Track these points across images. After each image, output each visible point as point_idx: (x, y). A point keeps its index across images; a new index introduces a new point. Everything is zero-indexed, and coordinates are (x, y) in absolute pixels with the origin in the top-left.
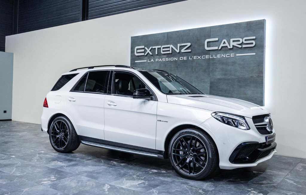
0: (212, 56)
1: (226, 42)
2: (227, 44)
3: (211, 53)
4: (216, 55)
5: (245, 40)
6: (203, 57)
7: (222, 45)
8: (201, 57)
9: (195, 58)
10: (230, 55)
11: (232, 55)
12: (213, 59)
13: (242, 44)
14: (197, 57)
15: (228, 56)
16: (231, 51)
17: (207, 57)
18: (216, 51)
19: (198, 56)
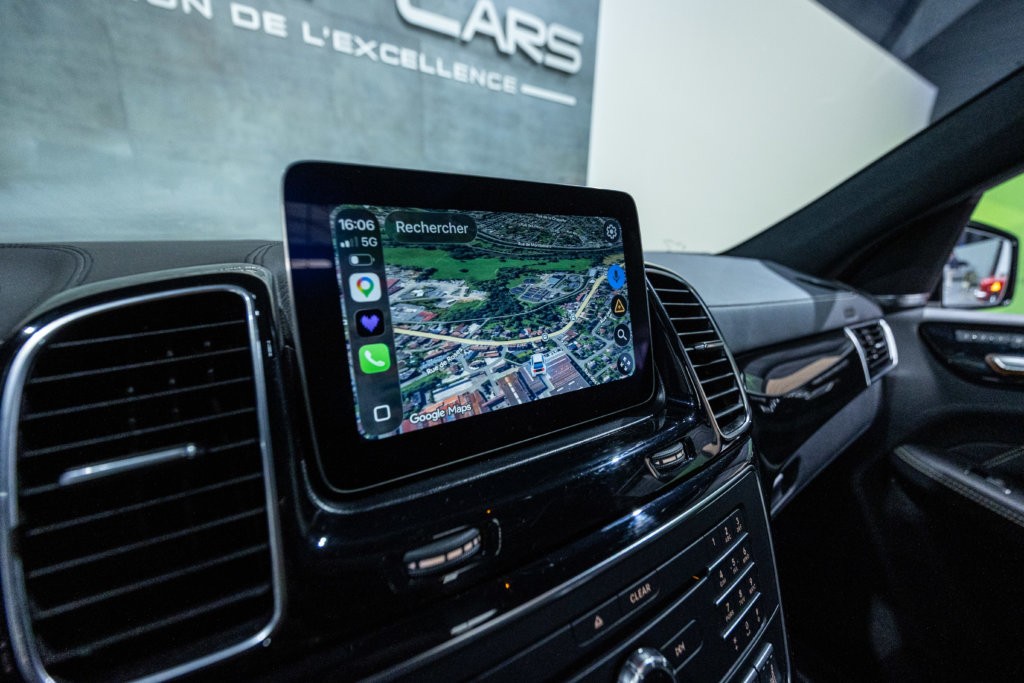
0: (431, 62)
1: (493, 15)
2: (493, 28)
3: (427, 43)
4: (448, 66)
5: (558, 38)
6: (389, 54)
7: (476, 23)
8: (376, 50)
9: (341, 41)
10: (500, 82)
11: (509, 84)
12: (437, 79)
13: (546, 49)
14: (356, 46)
15: (495, 81)
16: (504, 65)
17: (407, 58)
18: (447, 43)
19: (359, 40)
